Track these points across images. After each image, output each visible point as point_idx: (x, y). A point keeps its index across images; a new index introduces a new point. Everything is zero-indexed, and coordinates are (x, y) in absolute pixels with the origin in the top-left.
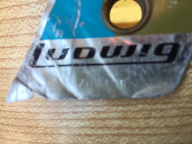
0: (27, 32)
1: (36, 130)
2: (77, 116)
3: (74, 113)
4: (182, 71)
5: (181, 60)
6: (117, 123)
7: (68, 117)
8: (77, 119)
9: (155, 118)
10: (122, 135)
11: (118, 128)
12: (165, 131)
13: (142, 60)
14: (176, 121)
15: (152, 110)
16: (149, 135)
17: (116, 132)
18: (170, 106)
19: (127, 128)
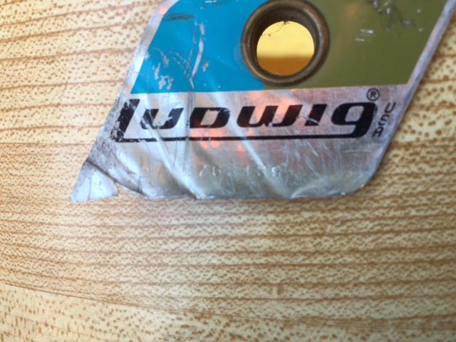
1: (117, 258)
2: (194, 232)
3: (188, 226)
5: (379, 132)
7: (177, 234)
8: (195, 238)
9: (332, 235)
10: (274, 266)
11: (266, 254)
12: (349, 259)
14: (369, 242)
15: (327, 221)
16: (322, 266)
17: (263, 260)
18: (358, 215)
19: (283, 253)
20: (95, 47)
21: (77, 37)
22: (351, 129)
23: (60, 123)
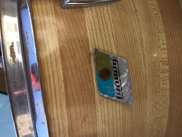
0: (111, 103)
1: (140, 97)
2: (134, 84)
3: (133, 85)
4: (120, 58)
5: (117, 58)
6: (134, 72)
7: (135, 87)
8: (135, 84)
9: (132, 63)
10: (137, 71)
11: (136, 72)
12: (135, 60)
13: (118, 68)
14: (132, 57)
15: (130, 64)
16: (136, 64)
17: (137, 73)
18: (128, 59)
19: (135, 70)
20: (107, 106)
21: (105, 109)
22: (116, 62)
23: (119, 111)
